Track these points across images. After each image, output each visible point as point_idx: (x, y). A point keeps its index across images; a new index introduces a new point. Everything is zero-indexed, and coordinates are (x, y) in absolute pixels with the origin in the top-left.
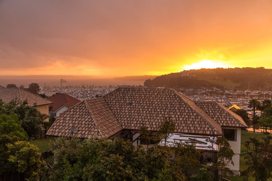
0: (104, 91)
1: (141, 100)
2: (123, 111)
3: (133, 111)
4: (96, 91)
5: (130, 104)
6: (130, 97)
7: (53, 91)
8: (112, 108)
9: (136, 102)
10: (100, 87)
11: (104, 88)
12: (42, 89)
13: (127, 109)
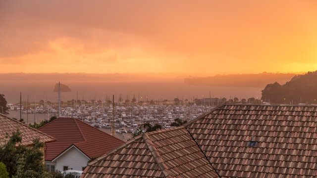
0: (160, 111)
1: (282, 134)
2: (237, 162)
3: (261, 163)
4: (141, 113)
5: (254, 144)
6: (252, 128)
7: (40, 113)
8: (208, 154)
9: (269, 140)
10: (152, 103)
11: (161, 105)
12: (12, 108)
13: (245, 156)
